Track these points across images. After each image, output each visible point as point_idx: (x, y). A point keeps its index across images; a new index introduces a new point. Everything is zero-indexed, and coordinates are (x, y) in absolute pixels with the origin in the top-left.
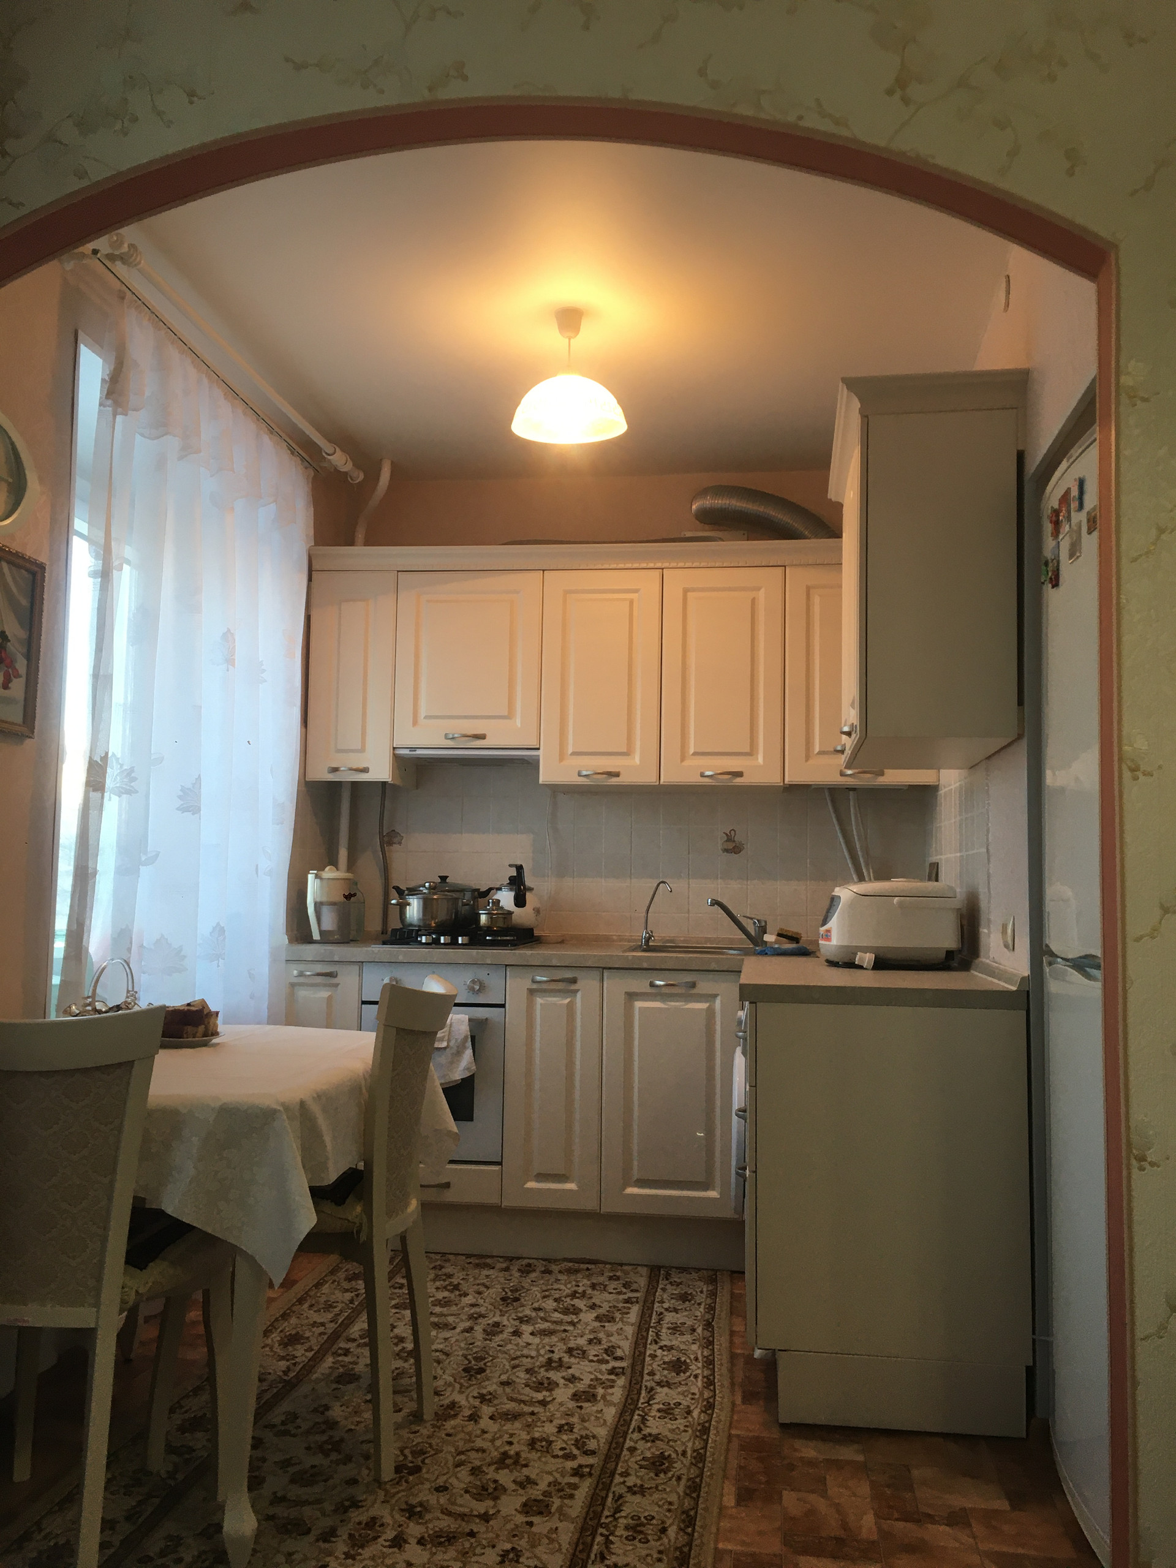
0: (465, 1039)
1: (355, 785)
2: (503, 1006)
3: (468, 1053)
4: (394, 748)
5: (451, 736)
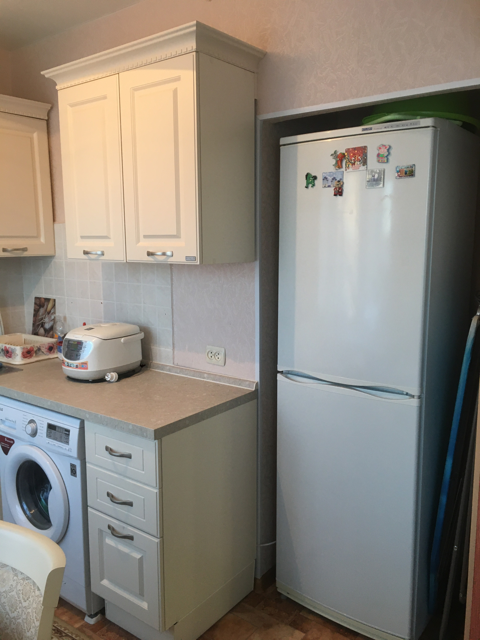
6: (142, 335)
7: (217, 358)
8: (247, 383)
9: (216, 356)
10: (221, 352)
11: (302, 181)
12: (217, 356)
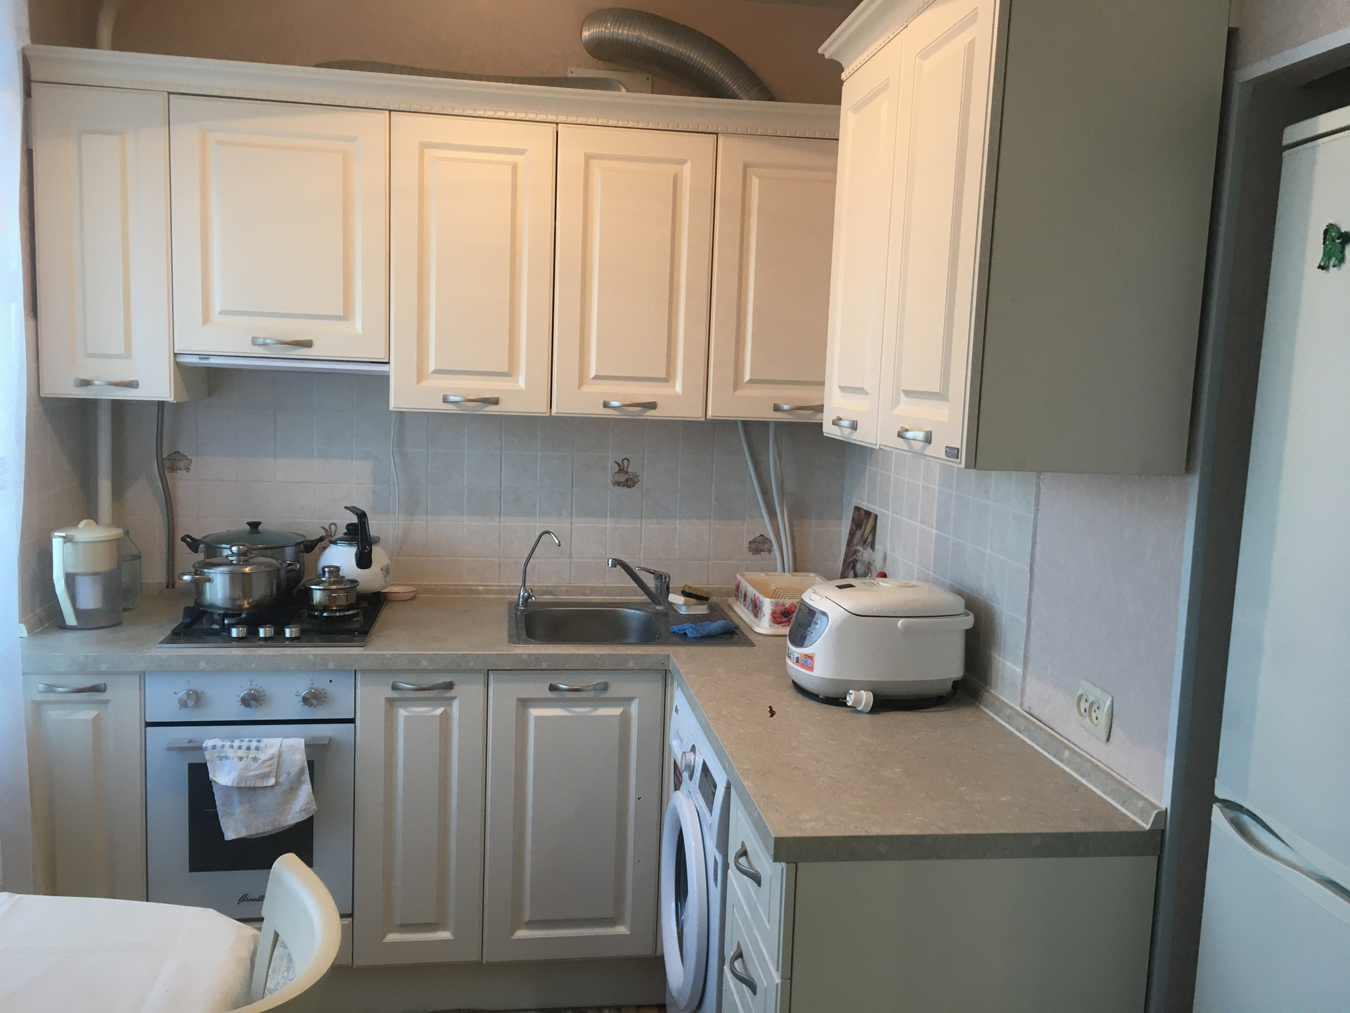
0: (301, 772)
1: (118, 406)
2: (352, 721)
3: (306, 789)
4: (175, 354)
5: (261, 340)
6: (968, 622)
7: (1094, 715)
8: (1141, 804)
9: (1093, 712)
10: (1102, 704)
11: (1316, 249)
12: (1095, 711)
